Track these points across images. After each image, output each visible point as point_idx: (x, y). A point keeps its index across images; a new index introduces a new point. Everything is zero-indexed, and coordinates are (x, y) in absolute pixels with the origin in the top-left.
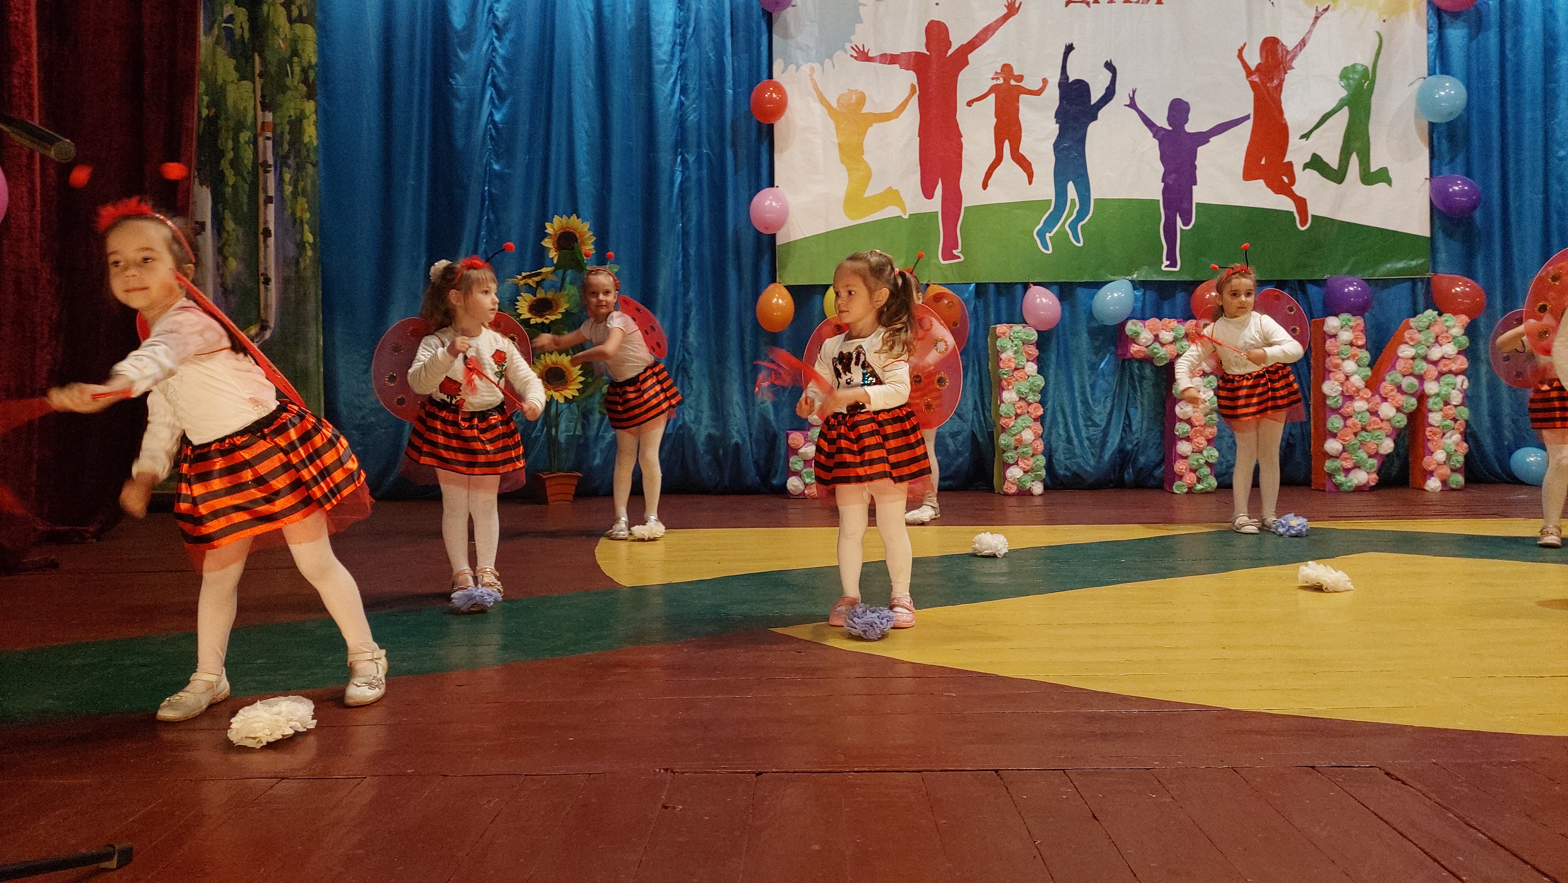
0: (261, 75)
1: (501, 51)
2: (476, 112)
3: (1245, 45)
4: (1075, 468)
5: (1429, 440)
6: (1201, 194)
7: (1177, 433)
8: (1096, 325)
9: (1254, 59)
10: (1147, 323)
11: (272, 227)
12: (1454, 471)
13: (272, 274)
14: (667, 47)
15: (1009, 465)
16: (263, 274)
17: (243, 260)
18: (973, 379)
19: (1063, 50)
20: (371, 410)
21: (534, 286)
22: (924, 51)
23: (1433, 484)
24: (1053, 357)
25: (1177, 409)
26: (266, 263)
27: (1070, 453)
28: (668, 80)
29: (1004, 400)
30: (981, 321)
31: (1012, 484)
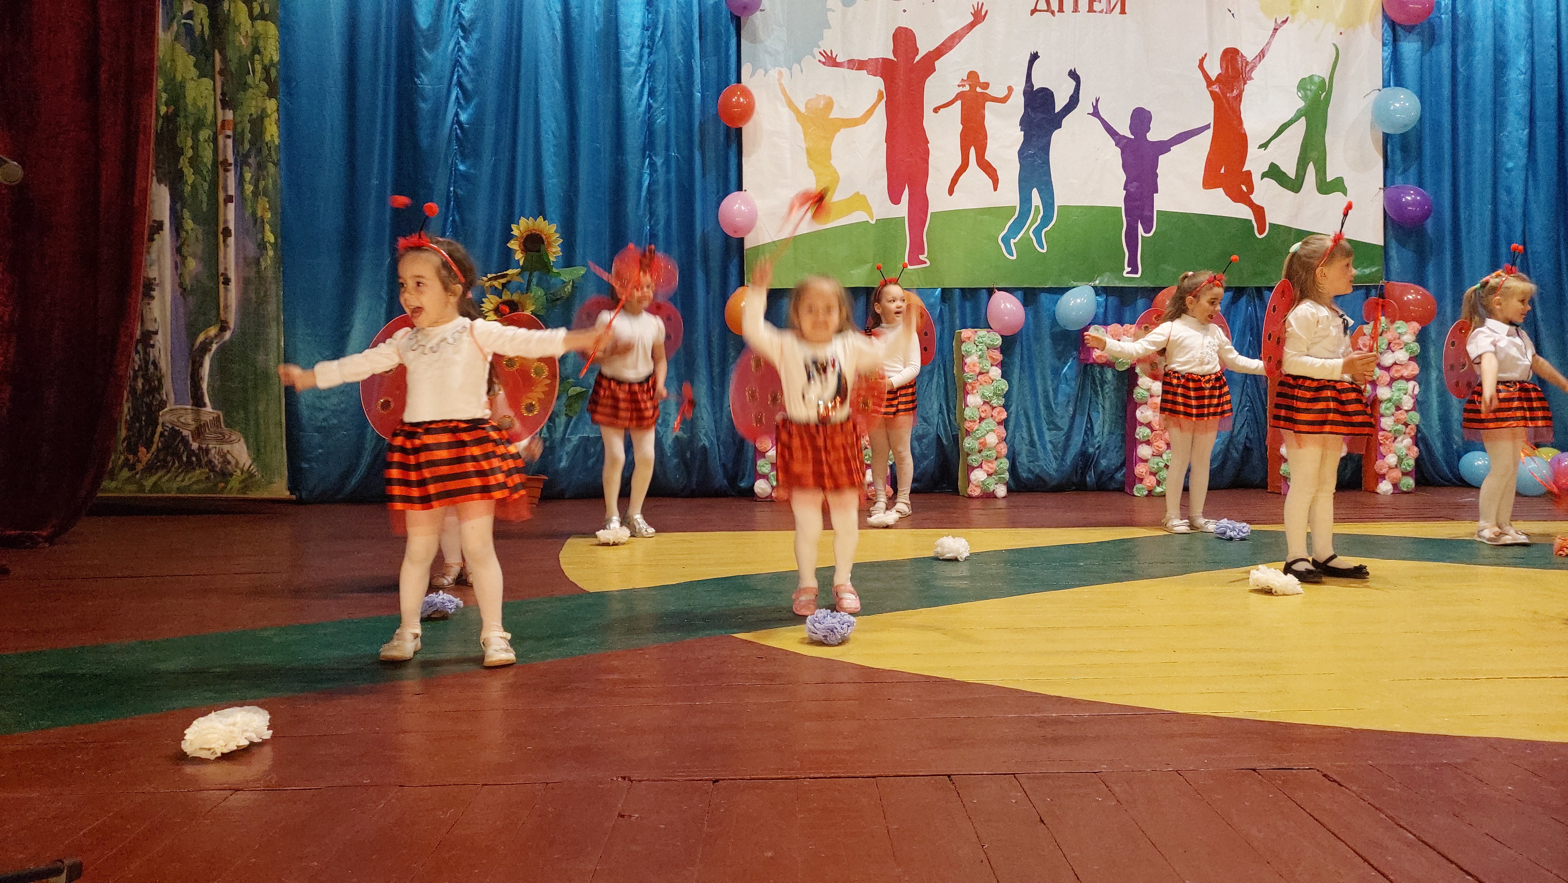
0: (221, 73)
1: (467, 51)
2: (442, 113)
3: (1206, 55)
4: (1037, 471)
5: (1381, 444)
6: (1162, 202)
7: (1137, 437)
8: (1058, 330)
9: (1214, 69)
10: (1109, 328)
11: (232, 226)
12: (1405, 474)
13: (232, 275)
14: (635, 50)
15: (974, 468)
16: (222, 274)
17: (202, 259)
18: (938, 383)
19: (1028, 58)
20: (333, 412)
21: (500, 287)
22: (891, 57)
23: (1385, 487)
24: (1017, 360)
25: (1138, 413)
26: (226, 263)
27: (1033, 456)
28: (637, 82)
29: (969, 404)
30: (946, 325)
31: (977, 486)
